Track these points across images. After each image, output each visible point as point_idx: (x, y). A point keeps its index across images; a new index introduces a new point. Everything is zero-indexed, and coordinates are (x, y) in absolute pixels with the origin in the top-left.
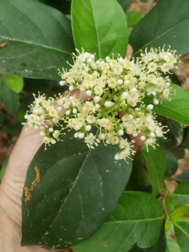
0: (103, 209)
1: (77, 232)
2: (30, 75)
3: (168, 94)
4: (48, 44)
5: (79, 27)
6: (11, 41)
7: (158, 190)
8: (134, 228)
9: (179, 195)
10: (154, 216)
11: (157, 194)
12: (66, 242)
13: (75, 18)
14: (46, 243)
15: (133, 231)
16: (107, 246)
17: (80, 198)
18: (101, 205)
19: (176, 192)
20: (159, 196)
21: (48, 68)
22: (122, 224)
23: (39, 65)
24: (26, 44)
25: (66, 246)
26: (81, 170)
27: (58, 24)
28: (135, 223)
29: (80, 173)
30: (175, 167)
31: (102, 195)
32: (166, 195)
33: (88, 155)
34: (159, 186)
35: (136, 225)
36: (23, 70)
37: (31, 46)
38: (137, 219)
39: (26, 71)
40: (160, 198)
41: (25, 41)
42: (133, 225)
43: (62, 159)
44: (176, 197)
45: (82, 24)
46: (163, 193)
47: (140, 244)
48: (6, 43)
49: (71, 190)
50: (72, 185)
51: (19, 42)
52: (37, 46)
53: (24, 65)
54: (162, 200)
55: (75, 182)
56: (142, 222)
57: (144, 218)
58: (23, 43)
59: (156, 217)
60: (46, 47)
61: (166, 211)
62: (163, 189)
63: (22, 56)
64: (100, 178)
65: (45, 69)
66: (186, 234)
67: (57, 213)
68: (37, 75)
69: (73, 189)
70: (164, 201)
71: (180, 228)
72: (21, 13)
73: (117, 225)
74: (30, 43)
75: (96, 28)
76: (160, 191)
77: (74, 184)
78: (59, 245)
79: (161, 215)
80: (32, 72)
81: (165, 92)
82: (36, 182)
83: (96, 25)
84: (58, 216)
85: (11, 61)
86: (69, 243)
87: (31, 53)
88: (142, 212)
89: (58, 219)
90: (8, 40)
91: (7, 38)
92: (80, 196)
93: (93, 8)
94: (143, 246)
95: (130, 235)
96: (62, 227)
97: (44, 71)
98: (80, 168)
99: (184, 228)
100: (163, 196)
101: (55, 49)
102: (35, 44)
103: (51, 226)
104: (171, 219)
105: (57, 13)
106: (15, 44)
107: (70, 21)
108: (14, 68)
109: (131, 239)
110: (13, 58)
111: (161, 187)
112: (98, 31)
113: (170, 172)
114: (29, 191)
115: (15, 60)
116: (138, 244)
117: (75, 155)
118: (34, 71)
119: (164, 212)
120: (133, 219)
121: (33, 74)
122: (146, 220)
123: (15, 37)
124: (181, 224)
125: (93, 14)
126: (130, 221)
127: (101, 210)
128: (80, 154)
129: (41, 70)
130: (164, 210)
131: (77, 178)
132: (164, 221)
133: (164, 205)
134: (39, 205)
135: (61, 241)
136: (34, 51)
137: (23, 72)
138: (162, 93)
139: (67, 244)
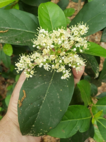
0: (61, 110)
1: (49, 124)
2: (19, 44)
3: (87, 46)
4: (28, 30)
5: (42, 20)
6: (11, 29)
7: (88, 104)
8: (77, 123)
9: (98, 106)
10: (86, 116)
11: (87, 106)
12: (44, 131)
13: (40, 16)
14: (35, 132)
15: (77, 124)
16: (65, 132)
17: (49, 106)
18: (60, 108)
19: (97, 104)
20: (88, 106)
21: (28, 41)
22: (72, 121)
23: (23, 39)
24: (17, 30)
25: (44, 133)
26: (47, 91)
27: (33, 20)
28: (78, 120)
29: (47, 93)
30: (96, 92)
31: (60, 103)
32: (92, 106)
33: (50, 84)
34: (88, 101)
35: (78, 121)
36: (16, 41)
37: (20, 31)
38: (79, 118)
39: (18, 42)
40: (89, 107)
41: (17, 29)
42: (76, 122)
43: (37, 86)
44: (97, 107)
45: (44, 19)
46: (90, 105)
47: (80, 131)
48: (8, 30)
49: (43, 102)
50: (44, 99)
51: (14, 30)
52: (23, 31)
53: (16, 39)
54: (90, 108)
55: (45, 97)
56: (81, 120)
57: (82, 118)
58: (16, 30)
59: (87, 117)
60: (27, 31)
61: (92, 114)
62: (90, 103)
63: (16, 35)
64: (58, 94)
65: (26, 41)
66: (102, 124)
67: (38, 114)
68: (23, 44)
69: (44, 101)
70: (91, 109)
71: (100, 122)
72: (15, 17)
73: (69, 122)
74: (19, 29)
75: (51, 20)
76: (89, 104)
77: (44, 98)
78: (41, 133)
79: (90, 116)
80: (20, 42)
81: (85, 45)
82: (24, 97)
83: (51, 19)
84: (38, 116)
85: (10, 38)
86: (46, 131)
87: (20, 34)
88: (81, 115)
89: (38, 117)
90: (9, 29)
91: (8, 28)
92: (48, 104)
93: (49, 12)
94: (82, 131)
95: (75, 126)
96: (41, 122)
97: (26, 42)
98: (47, 90)
99: (101, 122)
100: (91, 106)
101: (31, 32)
102: (22, 30)
103: (35, 122)
104: (95, 118)
105: (32, 16)
106: (12, 31)
107: (38, 18)
108: (11, 41)
109: (76, 128)
110: (11, 36)
111: (89, 102)
112: (52, 22)
113: (94, 94)
114: (21, 102)
115: (12, 37)
116: (79, 130)
117: (43, 84)
118: (21, 42)
119: (91, 115)
120: (77, 119)
121: (21, 43)
122: (83, 119)
123: (12, 27)
124: (100, 120)
125: (49, 14)
126: (75, 120)
127: (60, 111)
128: (46, 83)
129: (25, 41)
130: (91, 113)
131: (46, 95)
132: (91, 119)
133: (91, 111)
134: (26, 109)
135: (42, 130)
136: (21, 33)
137: (16, 42)
138: (83, 46)
139: (45, 132)
